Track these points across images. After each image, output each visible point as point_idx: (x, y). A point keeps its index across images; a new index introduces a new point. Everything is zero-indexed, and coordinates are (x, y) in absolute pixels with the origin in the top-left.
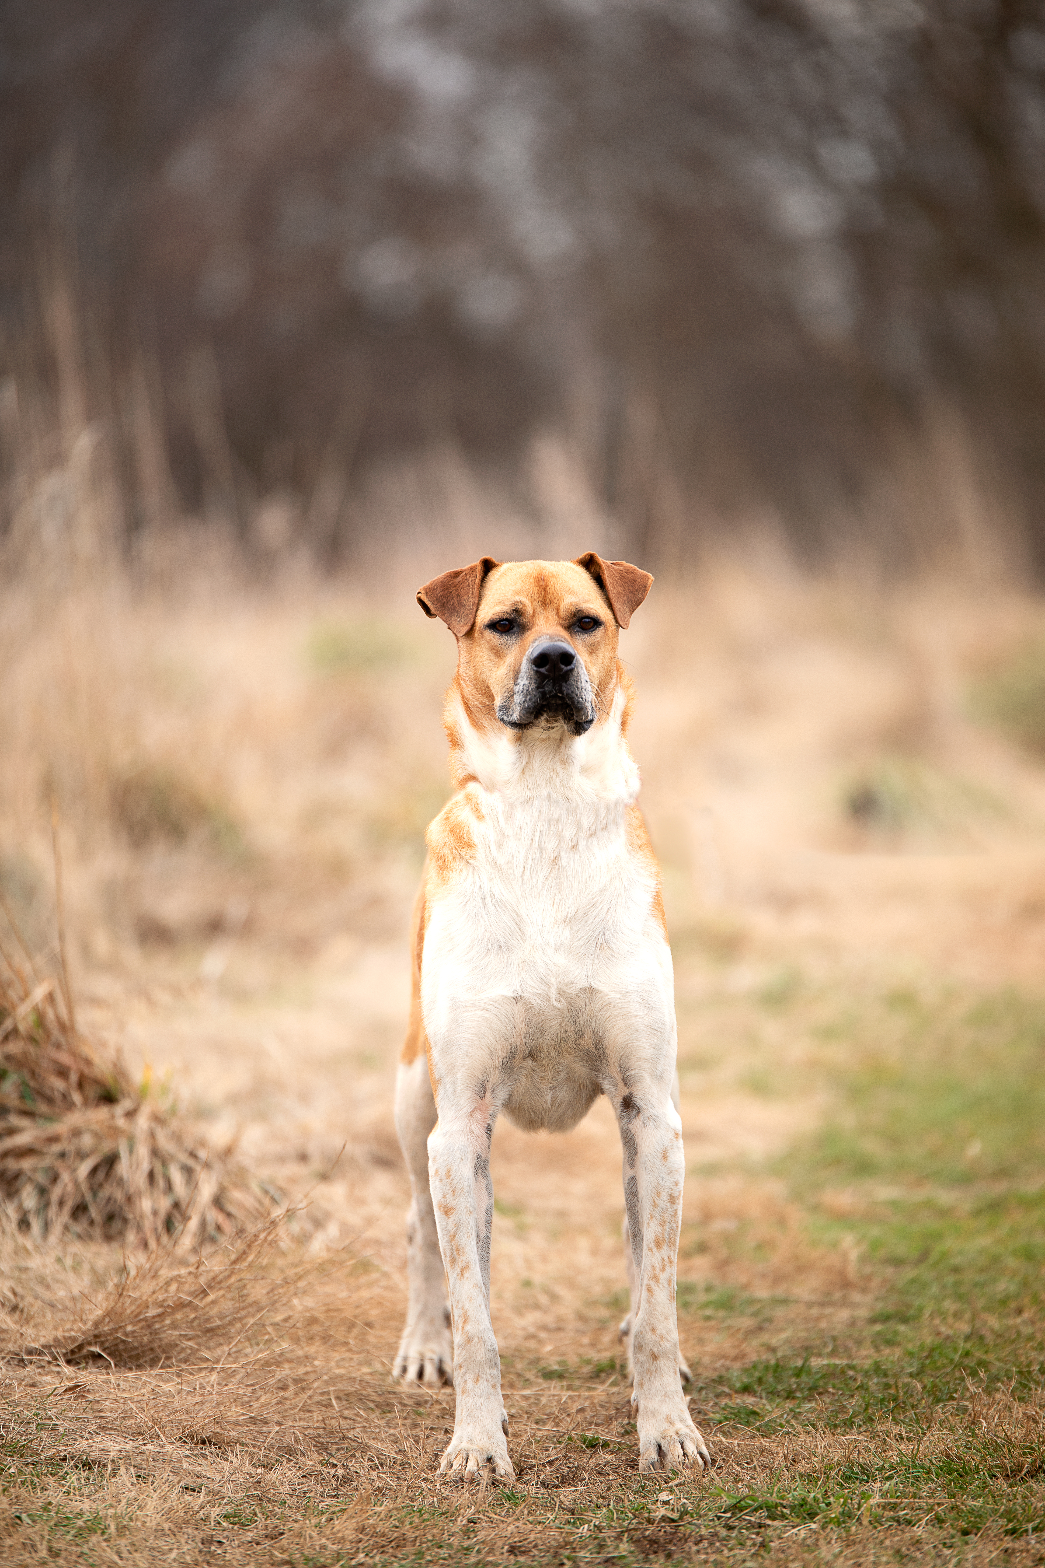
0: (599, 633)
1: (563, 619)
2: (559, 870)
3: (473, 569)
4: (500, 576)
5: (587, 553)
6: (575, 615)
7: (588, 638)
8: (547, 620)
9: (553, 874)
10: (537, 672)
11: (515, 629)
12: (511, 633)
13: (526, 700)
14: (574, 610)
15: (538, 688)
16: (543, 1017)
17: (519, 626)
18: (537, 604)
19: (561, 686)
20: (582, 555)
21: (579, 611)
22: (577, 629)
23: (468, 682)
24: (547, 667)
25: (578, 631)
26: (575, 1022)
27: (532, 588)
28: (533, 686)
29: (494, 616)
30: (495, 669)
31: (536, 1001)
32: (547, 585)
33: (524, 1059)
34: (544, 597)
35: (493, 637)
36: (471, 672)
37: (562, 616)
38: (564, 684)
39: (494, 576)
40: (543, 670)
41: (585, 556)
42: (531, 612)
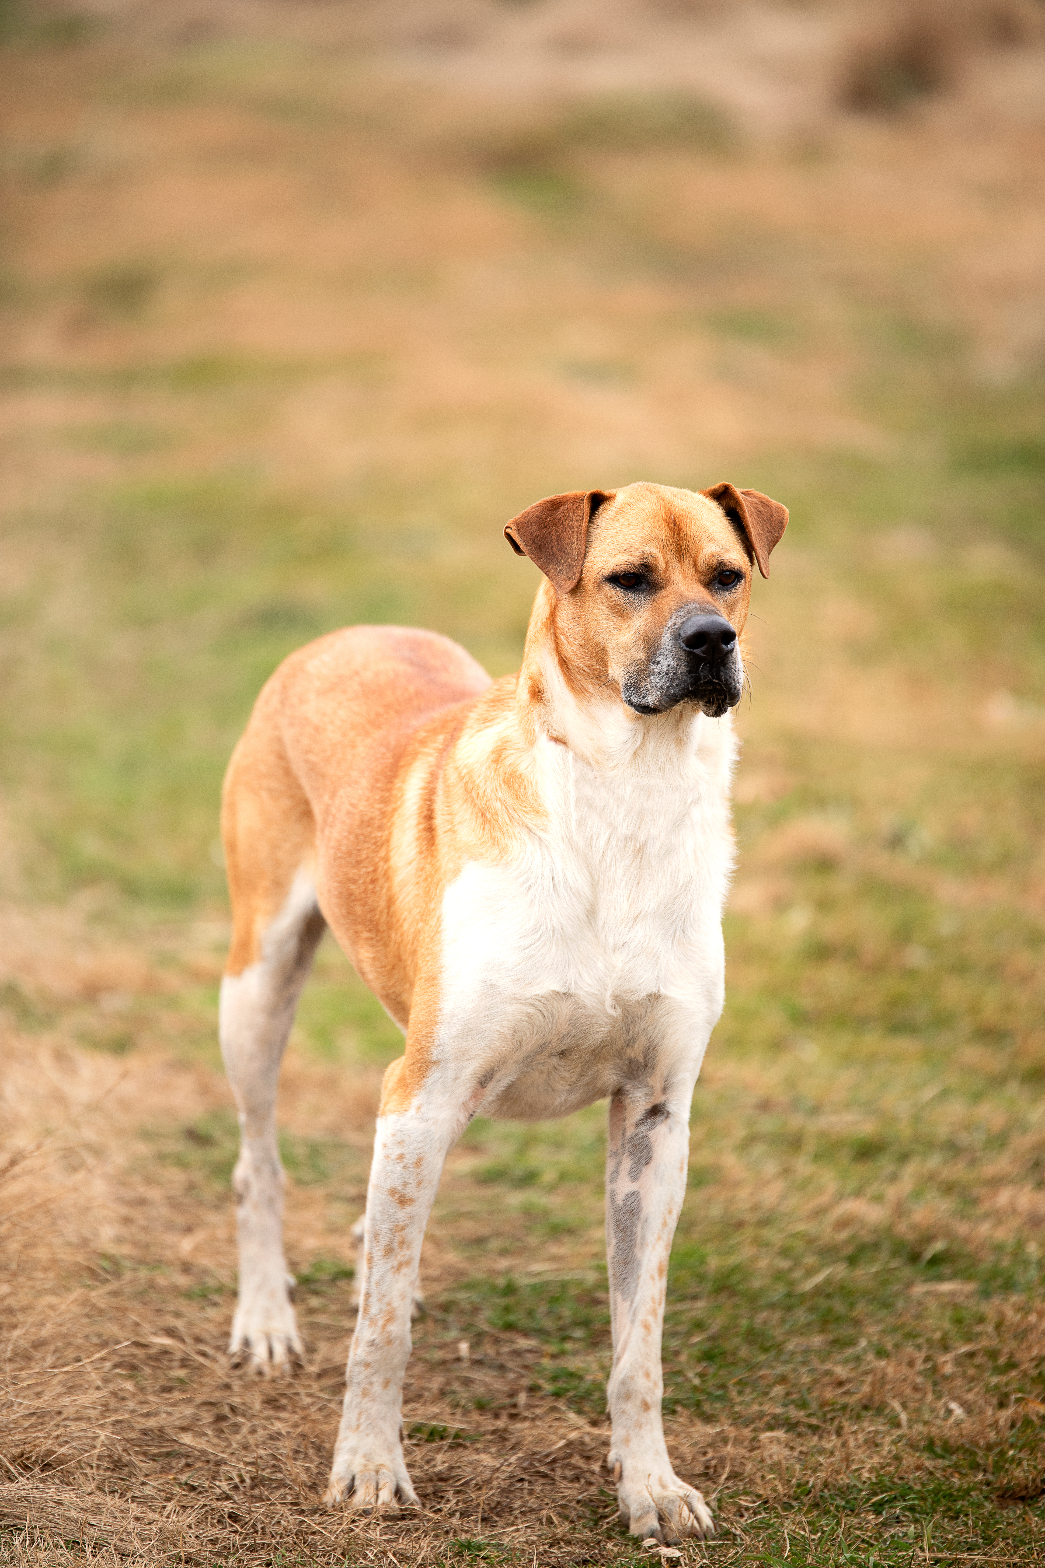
0: (740, 588)
1: (702, 574)
2: (641, 859)
3: (577, 499)
4: (617, 513)
5: (722, 483)
6: (716, 569)
7: (728, 596)
8: (685, 577)
9: (634, 864)
10: (689, 654)
11: (644, 586)
12: (639, 590)
13: (671, 685)
14: (715, 562)
15: (689, 672)
16: (592, 1021)
17: (648, 583)
18: (670, 555)
19: (718, 672)
20: (716, 485)
21: (721, 563)
22: (717, 586)
23: (572, 640)
24: (703, 648)
25: (719, 589)
26: (628, 1031)
27: (663, 533)
28: (683, 669)
29: (618, 568)
30: (615, 632)
31: (589, 1001)
32: (680, 529)
33: (550, 1056)
34: (678, 545)
35: (616, 594)
36: (579, 630)
37: (700, 569)
38: (722, 668)
39: (606, 513)
40: (697, 651)
41: (720, 487)
42: (664, 567)
